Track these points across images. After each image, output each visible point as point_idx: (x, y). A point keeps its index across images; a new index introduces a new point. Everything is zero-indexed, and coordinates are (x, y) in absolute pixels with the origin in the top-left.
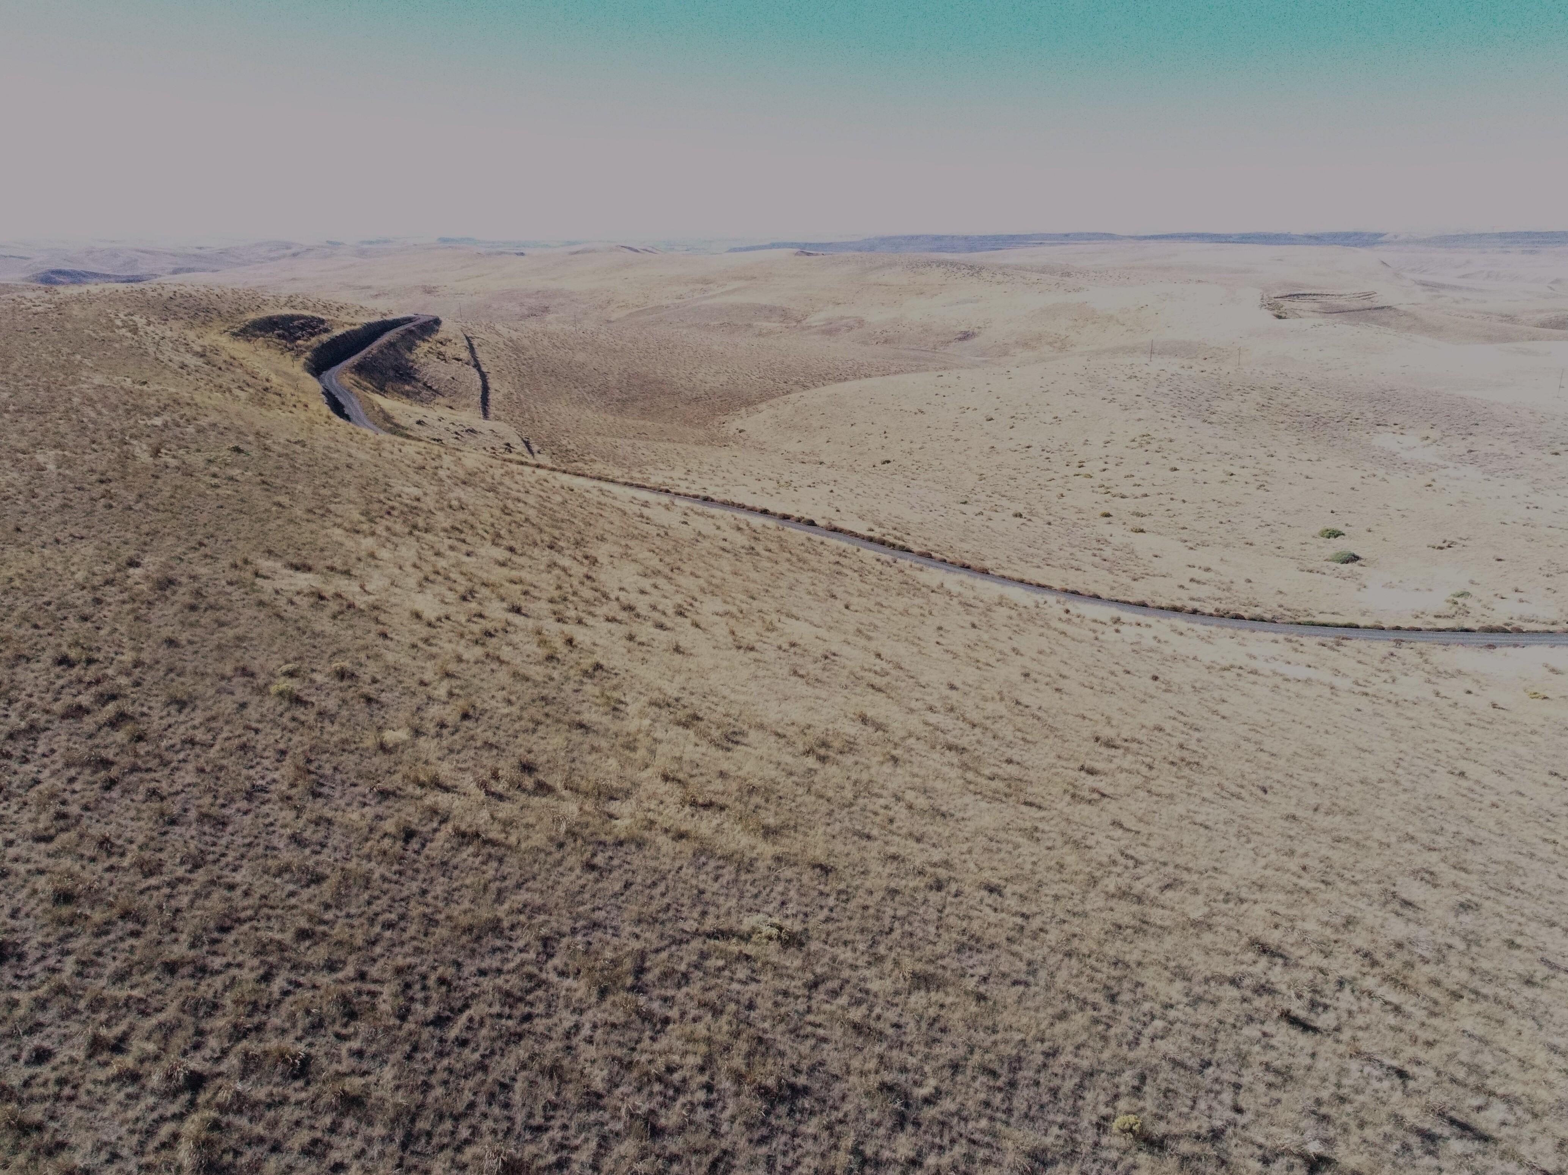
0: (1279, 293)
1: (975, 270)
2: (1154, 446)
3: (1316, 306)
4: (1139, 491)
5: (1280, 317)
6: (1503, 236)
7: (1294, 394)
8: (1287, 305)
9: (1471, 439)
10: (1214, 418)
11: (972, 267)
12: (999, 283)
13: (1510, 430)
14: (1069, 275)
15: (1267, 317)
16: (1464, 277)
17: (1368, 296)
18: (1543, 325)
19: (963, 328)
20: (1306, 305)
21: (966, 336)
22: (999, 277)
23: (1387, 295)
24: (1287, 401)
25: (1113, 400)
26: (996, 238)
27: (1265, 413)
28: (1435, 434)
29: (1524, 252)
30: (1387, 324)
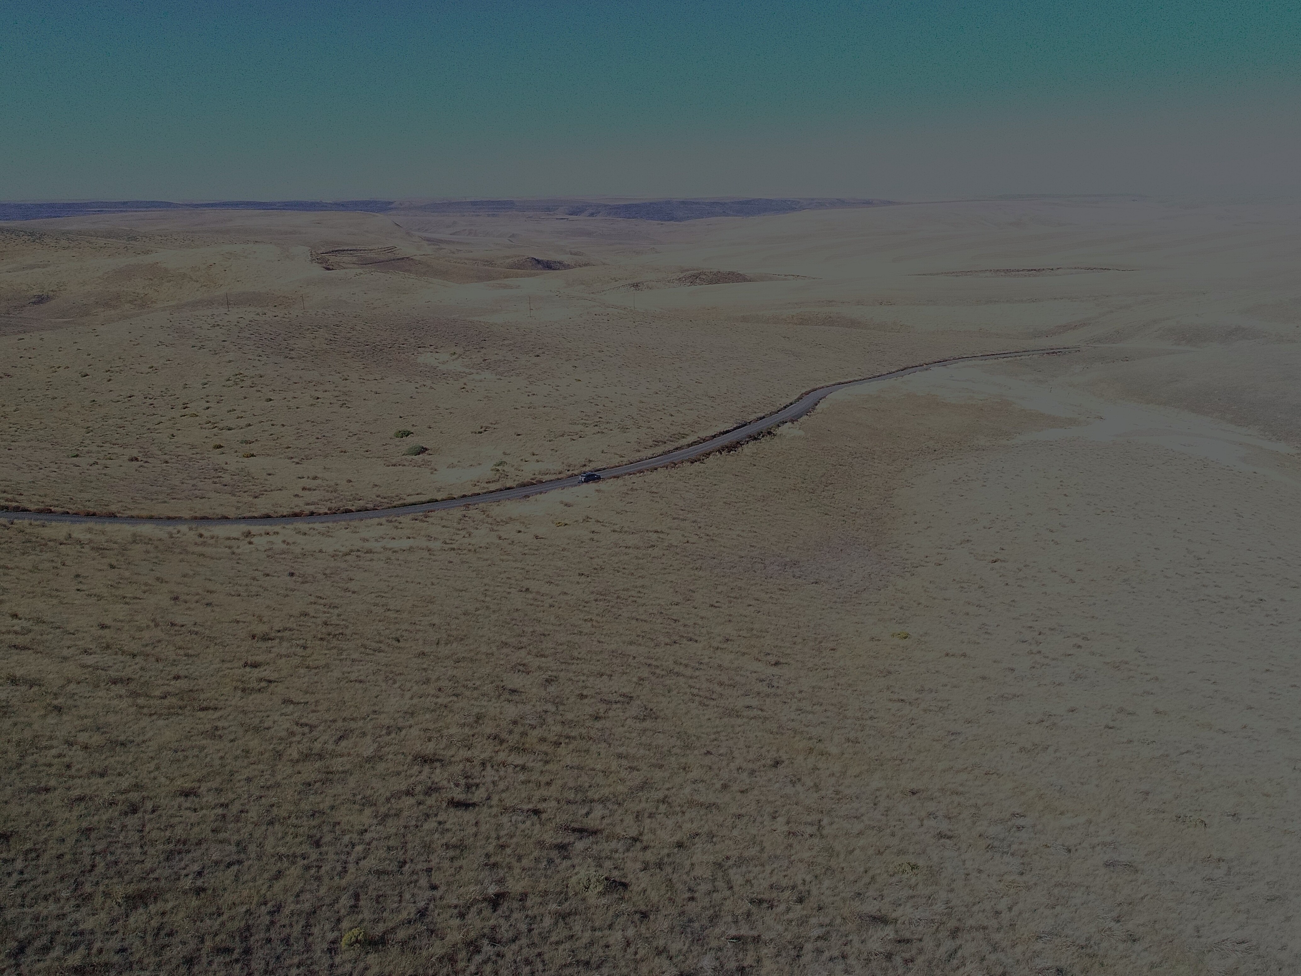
0: (323, 250)
1: (36, 237)
2: (248, 382)
3: (355, 259)
4: (243, 422)
5: (328, 269)
6: (474, 203)
7: (353, 329)
8: (332, 259)
9: (483, 351)
10: (293, 354)
11: (32, 234)
12: (64, 248)
13: (506, 342)
14: (135, 239)
15: (317, 271)
16: (453, 234)
17: (391, 249)
18: (511, 267)
19: (36, 292)
20: (346, 258)
21: (41, 300)
22: (63, 242)
23: (406, 249)
24: (349, 335)
25: (202, 347)
26: (52, 206)
27: (333, 346)
28: (459, 350)
29: (489, 215)
30: (409, 271)
